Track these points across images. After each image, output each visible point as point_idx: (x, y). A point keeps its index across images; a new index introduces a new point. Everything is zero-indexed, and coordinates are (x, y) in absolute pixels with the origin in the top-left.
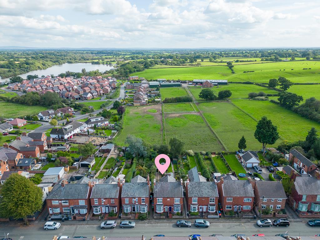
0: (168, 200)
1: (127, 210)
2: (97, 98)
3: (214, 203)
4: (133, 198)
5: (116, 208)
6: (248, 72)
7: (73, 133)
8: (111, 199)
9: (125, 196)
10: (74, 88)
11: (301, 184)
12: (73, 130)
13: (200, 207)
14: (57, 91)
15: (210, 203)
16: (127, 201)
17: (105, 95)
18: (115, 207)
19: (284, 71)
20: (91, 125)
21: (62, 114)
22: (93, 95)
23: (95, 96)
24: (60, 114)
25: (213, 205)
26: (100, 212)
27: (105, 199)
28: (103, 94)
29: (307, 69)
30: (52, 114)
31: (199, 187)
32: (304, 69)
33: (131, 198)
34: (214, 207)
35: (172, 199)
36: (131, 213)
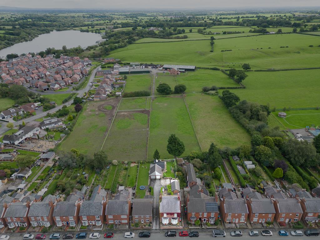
0: (64, 218)
1: (34, 225)
2: (65, 88)
3: (99, 219)
4: (37, 217)
5: (26, 223)
6: (225, 51)
7: (24, 138)
8: (20, 217)
9: (30, 216)
10: (46, 74)
11: (165, 204)
12: (24, 135)
13: (90, 222)
14: (29, 79)
15: (96, 219)
16: (33, 218)
17: (74, 84)
18: (24, 223)
19: (261, 49)
20: (45, 127)
21: (23, 112)
22: (60, 86)
23: (63, 86)
24: (22, 112)
25: (99, 221)
26: (14, 226)
27: (16, 218)
28: (72, 83)
29: (283, 47)
30: (13, 113)
31: (89, 207)
32: (281, 47)
33: (35, 217)
34: (100, 222)
35: (67, 217)
36: (37, 227)
